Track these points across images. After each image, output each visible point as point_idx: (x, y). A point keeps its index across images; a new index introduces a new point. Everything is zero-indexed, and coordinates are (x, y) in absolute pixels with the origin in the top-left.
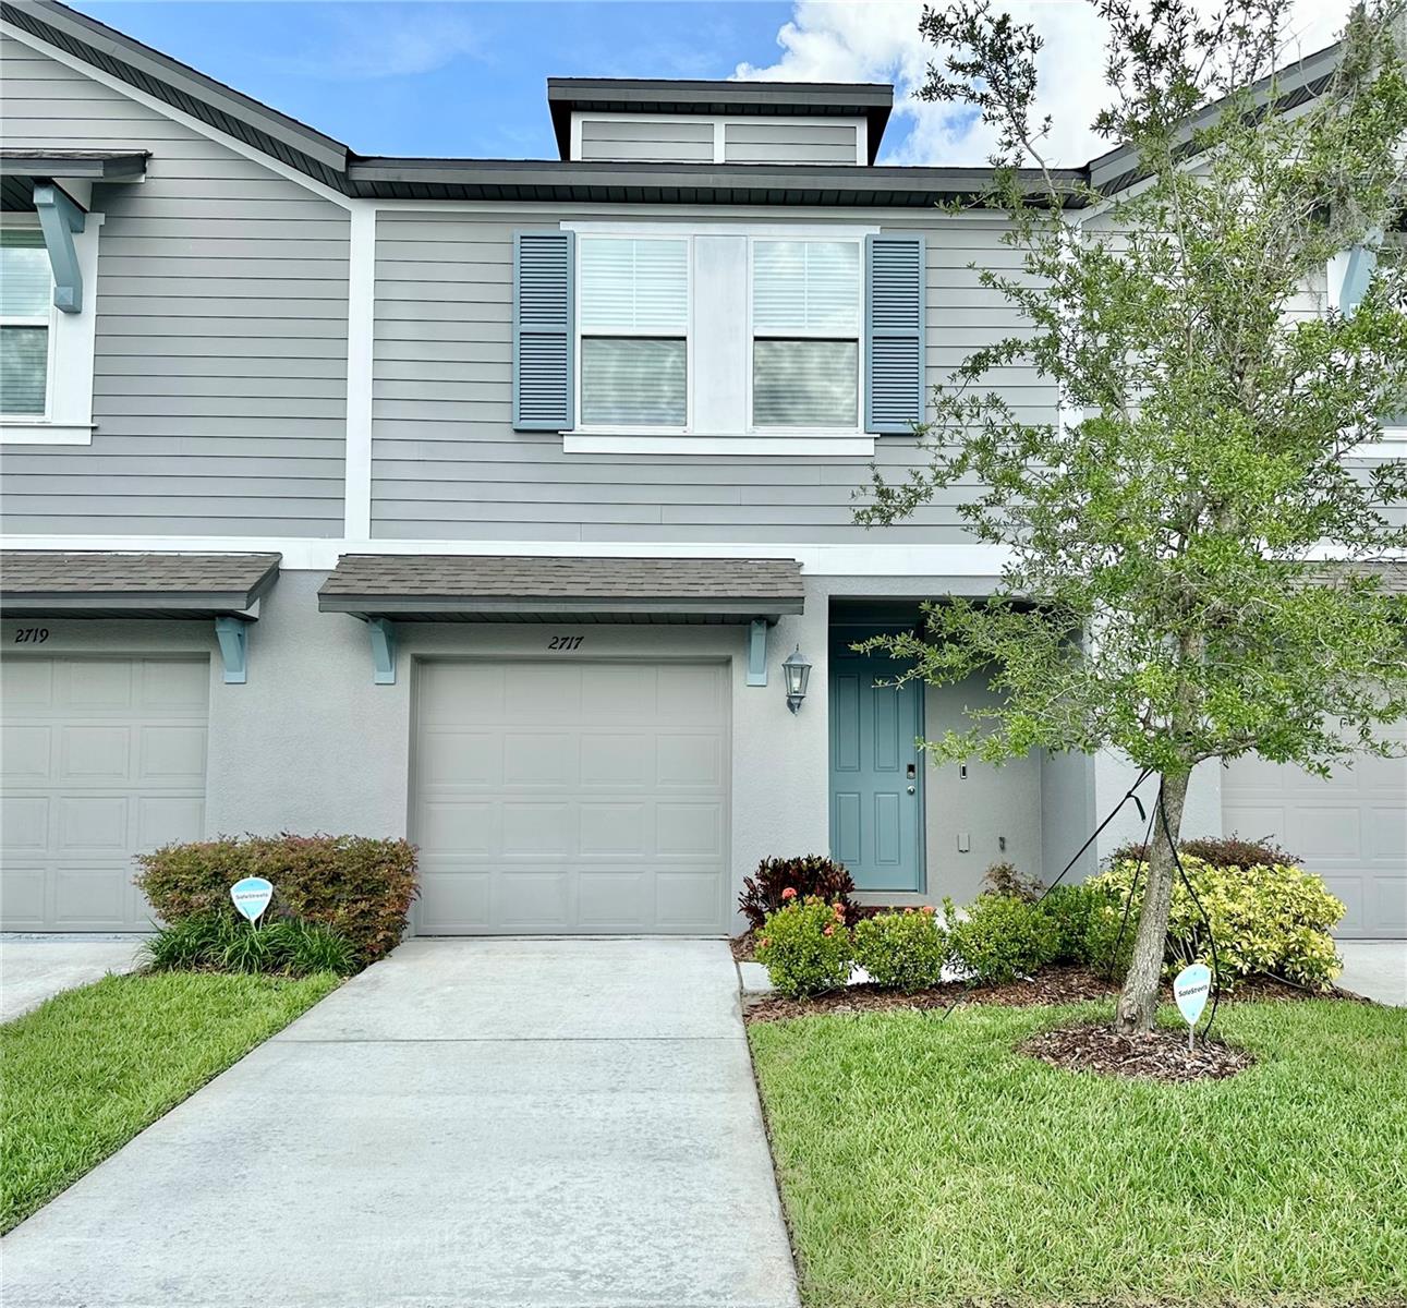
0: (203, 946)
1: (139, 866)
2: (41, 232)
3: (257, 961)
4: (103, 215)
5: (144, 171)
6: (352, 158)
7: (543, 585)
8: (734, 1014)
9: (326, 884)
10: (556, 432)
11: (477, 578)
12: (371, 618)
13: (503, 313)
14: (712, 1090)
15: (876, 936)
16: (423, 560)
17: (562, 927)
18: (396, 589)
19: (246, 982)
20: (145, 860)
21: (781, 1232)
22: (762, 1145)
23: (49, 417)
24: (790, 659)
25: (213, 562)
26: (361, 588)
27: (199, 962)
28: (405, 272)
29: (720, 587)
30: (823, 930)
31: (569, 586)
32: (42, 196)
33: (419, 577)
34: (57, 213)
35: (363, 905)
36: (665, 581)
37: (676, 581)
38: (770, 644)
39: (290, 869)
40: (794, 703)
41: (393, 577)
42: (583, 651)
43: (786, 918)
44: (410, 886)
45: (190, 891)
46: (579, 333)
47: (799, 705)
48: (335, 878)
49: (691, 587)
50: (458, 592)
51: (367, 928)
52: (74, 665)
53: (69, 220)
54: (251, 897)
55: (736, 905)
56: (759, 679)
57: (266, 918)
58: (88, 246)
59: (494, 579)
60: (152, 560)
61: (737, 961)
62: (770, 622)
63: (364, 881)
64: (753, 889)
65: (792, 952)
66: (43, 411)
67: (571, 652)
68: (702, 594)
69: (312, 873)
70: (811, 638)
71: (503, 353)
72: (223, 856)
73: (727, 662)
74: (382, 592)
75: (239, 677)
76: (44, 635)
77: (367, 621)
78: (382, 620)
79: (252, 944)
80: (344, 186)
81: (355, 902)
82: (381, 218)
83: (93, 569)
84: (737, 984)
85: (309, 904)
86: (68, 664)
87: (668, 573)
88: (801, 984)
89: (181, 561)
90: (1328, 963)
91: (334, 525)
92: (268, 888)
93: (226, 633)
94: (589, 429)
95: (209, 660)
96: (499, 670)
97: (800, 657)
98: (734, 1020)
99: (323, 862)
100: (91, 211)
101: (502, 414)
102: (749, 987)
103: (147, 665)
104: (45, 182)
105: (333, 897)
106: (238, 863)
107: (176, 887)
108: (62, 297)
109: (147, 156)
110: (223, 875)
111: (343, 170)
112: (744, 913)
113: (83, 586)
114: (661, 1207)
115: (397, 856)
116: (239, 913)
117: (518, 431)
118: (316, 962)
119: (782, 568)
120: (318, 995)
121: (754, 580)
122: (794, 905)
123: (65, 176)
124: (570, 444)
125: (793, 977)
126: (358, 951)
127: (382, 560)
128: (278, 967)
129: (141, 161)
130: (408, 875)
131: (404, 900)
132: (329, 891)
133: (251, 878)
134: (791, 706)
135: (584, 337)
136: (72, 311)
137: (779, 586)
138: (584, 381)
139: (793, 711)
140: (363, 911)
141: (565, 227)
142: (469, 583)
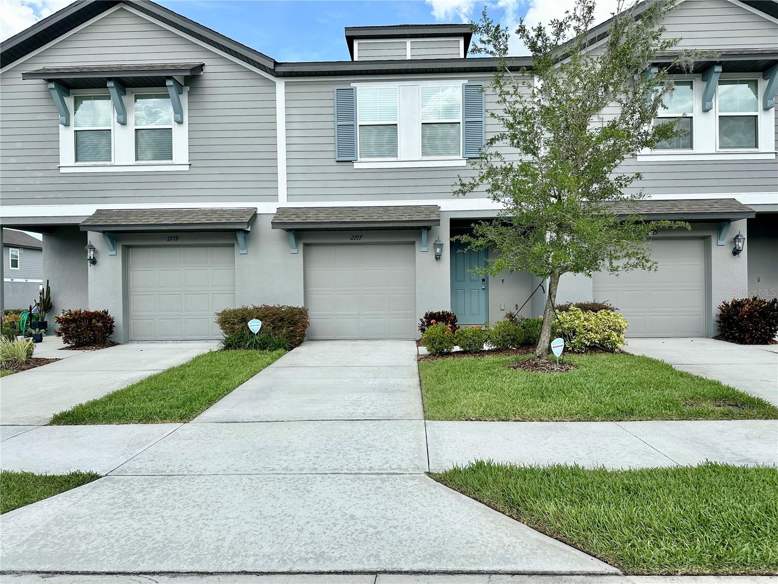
0: (240, 341)
1: (216, 316)
2: (168, 94)
3: (258, 346)
4: (189, 87)
5: (202, 70)
6: (276, 64)
7: (348, 218)
8: (415, 360)
9: (279, 322)
10: (351, 161)
11: (325, 215)
12: (289, 230)
13: (332, 118)
14: (405, 378)
15: (462, 335)
16: (305, 209)
17: (358, 337)
18: (297, 220)
19: (256, 353)
20: (219, 314)
21: (421, 406)
22: (419, 390)
23: (174, 161)
24: (436, 241)
25: (233, 212)
26: (286, 220)
27: (239, 347)
28: (296, 104)
29: (410, 217)
30: (444, 333)
31: (357, 218)
32: (169, 83)
33: (305, 216)
34: (174, 89)
35: (291, 328)
36: (391, 215)
37: (394, 215)
38: (429, 238)
39: (267, 316)
40: (438, 257)
41: (296, 216)
42: (362, 241)
43: (431, 329)
44: (307, 322)
45: (234, 324)
46: (359, 123)
47: (439, 258)
48: (282, 320)
49: (400, 217)
50: (319, 221)
51: (293, 336)
52: (187, 248)
53: (178, 90)
54: (255, 325)
55: (418, 328)
56: (425, 249)
57: (260, 333)
58: (184, 99)
59: (331, 216)
60: (213, 211)
61: (417, 346)
62: (428, 229)
63: (292, 320)
64: (423, 322)
65: (433, 340)
66: (172, 159)
67: (358, 241)
68: (404, 219)
69: (274, 317)
70: (444, 233)
71: (331, 133)
72: (245, 312)
73: (414, 243)
74: (293, 221)
75: (245, 252)
76: (177, 238)
77: (287, 231)
78: (293, 231)
79: (256, 341)
80: (273, 73)
81: (289, 327)
82: (286, 84)
83: (193, 215)
84: (417, 352)
85: (274, 328)
86: (185, 248)
87: (392, 212)
88: (436, 350)
89: (223, 212)
90: (618, 342)
91: (275, 197)
92: (260, 323)
93: (240, 237)
94: (363, 160)
95: (234, 246)
96: (333, 248)
97: (439, 241)
98: (415, 362)
99: (277, 314)
100: (185, 86)
101: (332, 155)
102: (420, 353)
103: (212, 248)
104: (170, 78)
105: (281, 326)
106: (249, 315)
107: (229, 323)
108: (177, 118)
109: (203, 65)
110: (245, 319)
111: (273, 68)
112: (420, 331)
113: (191, 221)
114: (388, 402)
115: (302, 312)
116: (251, 331)
117: (337, 161)
118: (277, 347)
119: (433, 209)
120: (280, 356)
121: (422, 214)
122: (435, 325)
123: (176, 75)
124: (356, 166)
125: (434, 348)
126: (290, 343)
127: (291, 210)
128: (265, 348)
129: (201, 67)
130: (305, 319)
131: (305, 327)
132: (280, 324)
133: (254, 320)
134: (436, 258)
135: (360, 126)
136: (180, 123)
137: (431, 216)
138: (361, 142)
139: (437, 260)
140: (291, 330)
141: (353, 85)
142: (322, 218)
